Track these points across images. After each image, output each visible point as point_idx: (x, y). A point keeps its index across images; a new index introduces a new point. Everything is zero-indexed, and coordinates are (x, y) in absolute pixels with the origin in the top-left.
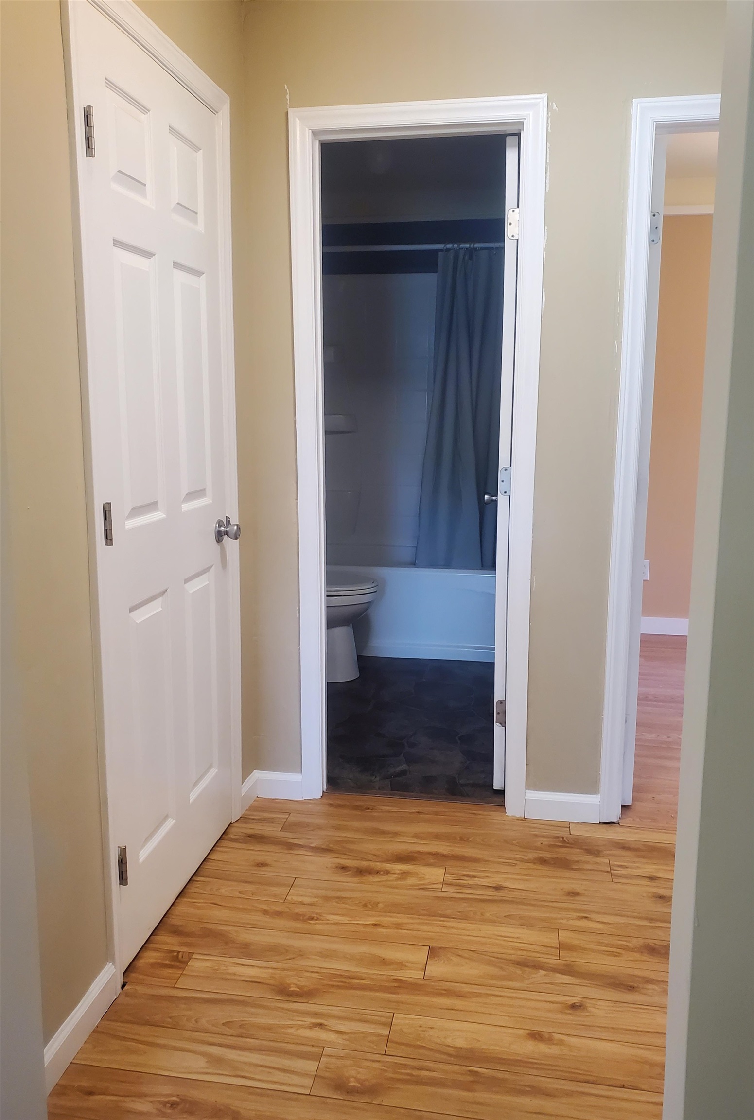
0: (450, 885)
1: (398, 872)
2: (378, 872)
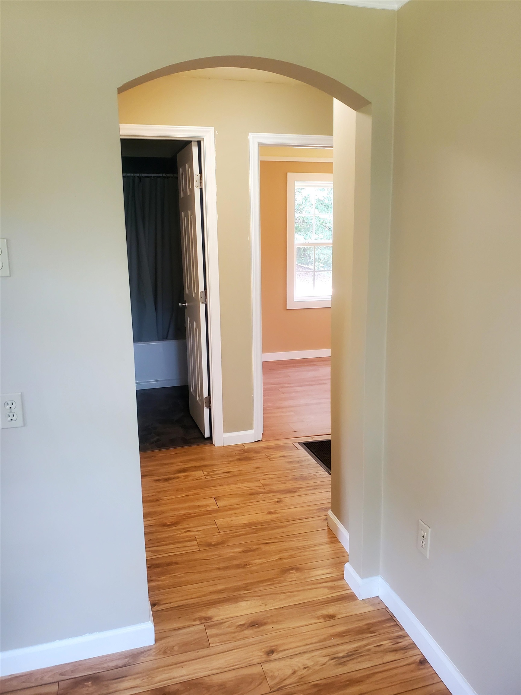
0: (208, 476)
1: (183, 476)
2: (174, 478)
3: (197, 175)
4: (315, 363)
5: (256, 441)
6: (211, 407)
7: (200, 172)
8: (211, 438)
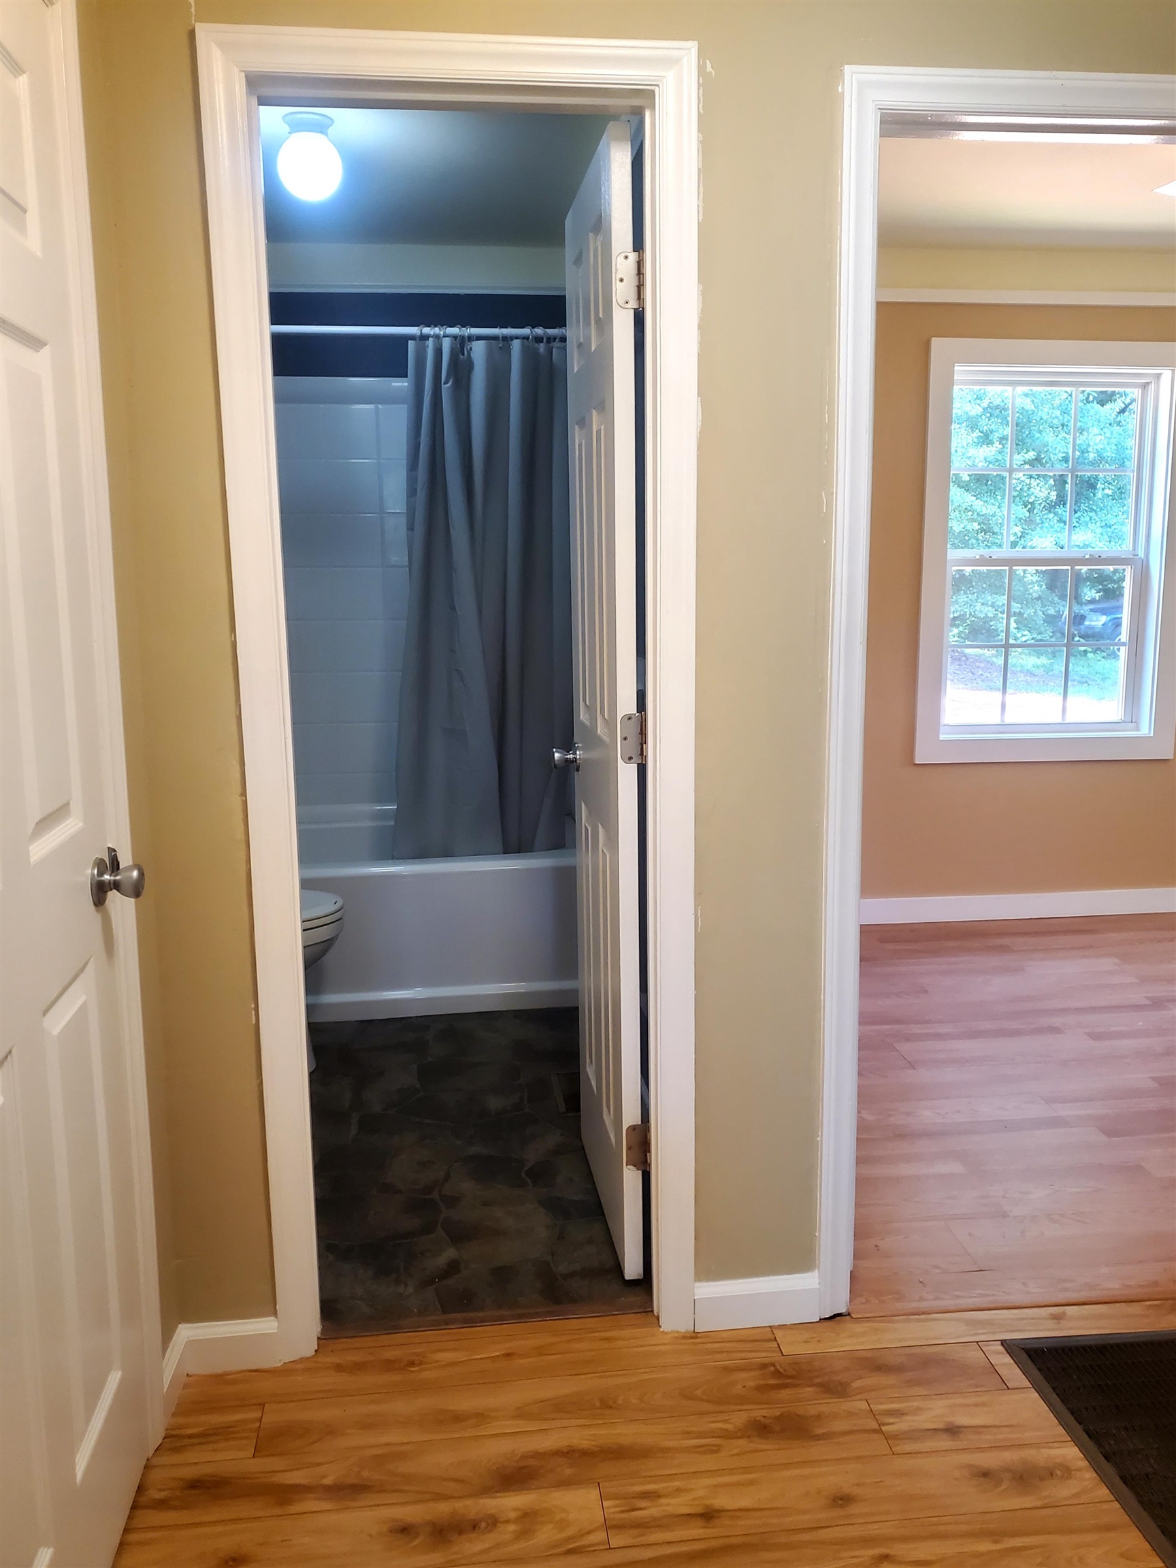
0: (620, 1527)
1: (513, 1515)
2: (475, 1526)
3: (626, 257)
4: (1006, 941)
5: (826, 1319)
6: (650, 1165)
7: (638, 244)
8: (645, 1282)
